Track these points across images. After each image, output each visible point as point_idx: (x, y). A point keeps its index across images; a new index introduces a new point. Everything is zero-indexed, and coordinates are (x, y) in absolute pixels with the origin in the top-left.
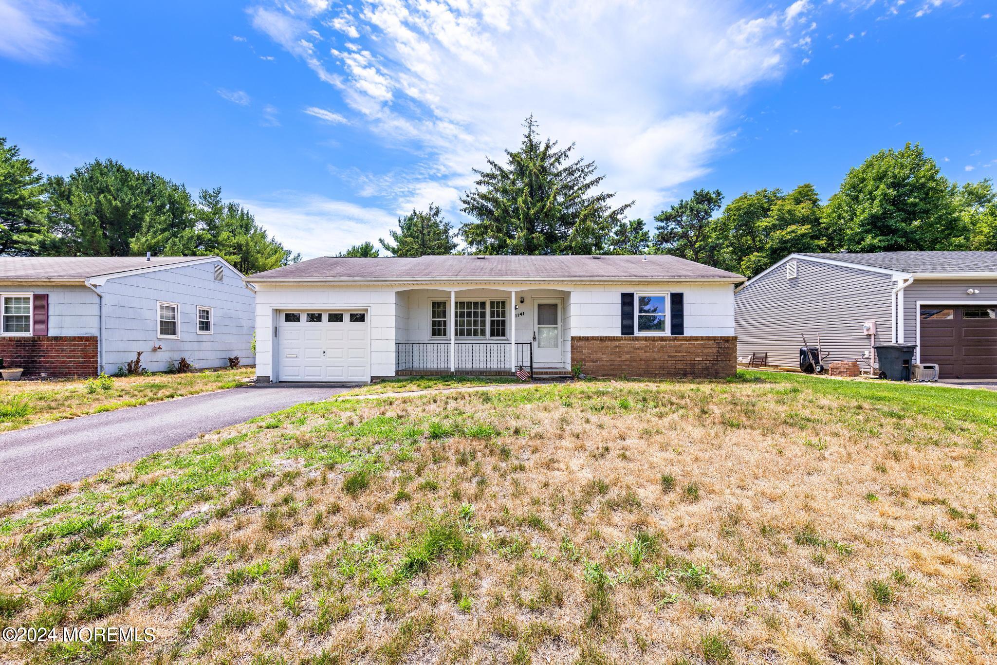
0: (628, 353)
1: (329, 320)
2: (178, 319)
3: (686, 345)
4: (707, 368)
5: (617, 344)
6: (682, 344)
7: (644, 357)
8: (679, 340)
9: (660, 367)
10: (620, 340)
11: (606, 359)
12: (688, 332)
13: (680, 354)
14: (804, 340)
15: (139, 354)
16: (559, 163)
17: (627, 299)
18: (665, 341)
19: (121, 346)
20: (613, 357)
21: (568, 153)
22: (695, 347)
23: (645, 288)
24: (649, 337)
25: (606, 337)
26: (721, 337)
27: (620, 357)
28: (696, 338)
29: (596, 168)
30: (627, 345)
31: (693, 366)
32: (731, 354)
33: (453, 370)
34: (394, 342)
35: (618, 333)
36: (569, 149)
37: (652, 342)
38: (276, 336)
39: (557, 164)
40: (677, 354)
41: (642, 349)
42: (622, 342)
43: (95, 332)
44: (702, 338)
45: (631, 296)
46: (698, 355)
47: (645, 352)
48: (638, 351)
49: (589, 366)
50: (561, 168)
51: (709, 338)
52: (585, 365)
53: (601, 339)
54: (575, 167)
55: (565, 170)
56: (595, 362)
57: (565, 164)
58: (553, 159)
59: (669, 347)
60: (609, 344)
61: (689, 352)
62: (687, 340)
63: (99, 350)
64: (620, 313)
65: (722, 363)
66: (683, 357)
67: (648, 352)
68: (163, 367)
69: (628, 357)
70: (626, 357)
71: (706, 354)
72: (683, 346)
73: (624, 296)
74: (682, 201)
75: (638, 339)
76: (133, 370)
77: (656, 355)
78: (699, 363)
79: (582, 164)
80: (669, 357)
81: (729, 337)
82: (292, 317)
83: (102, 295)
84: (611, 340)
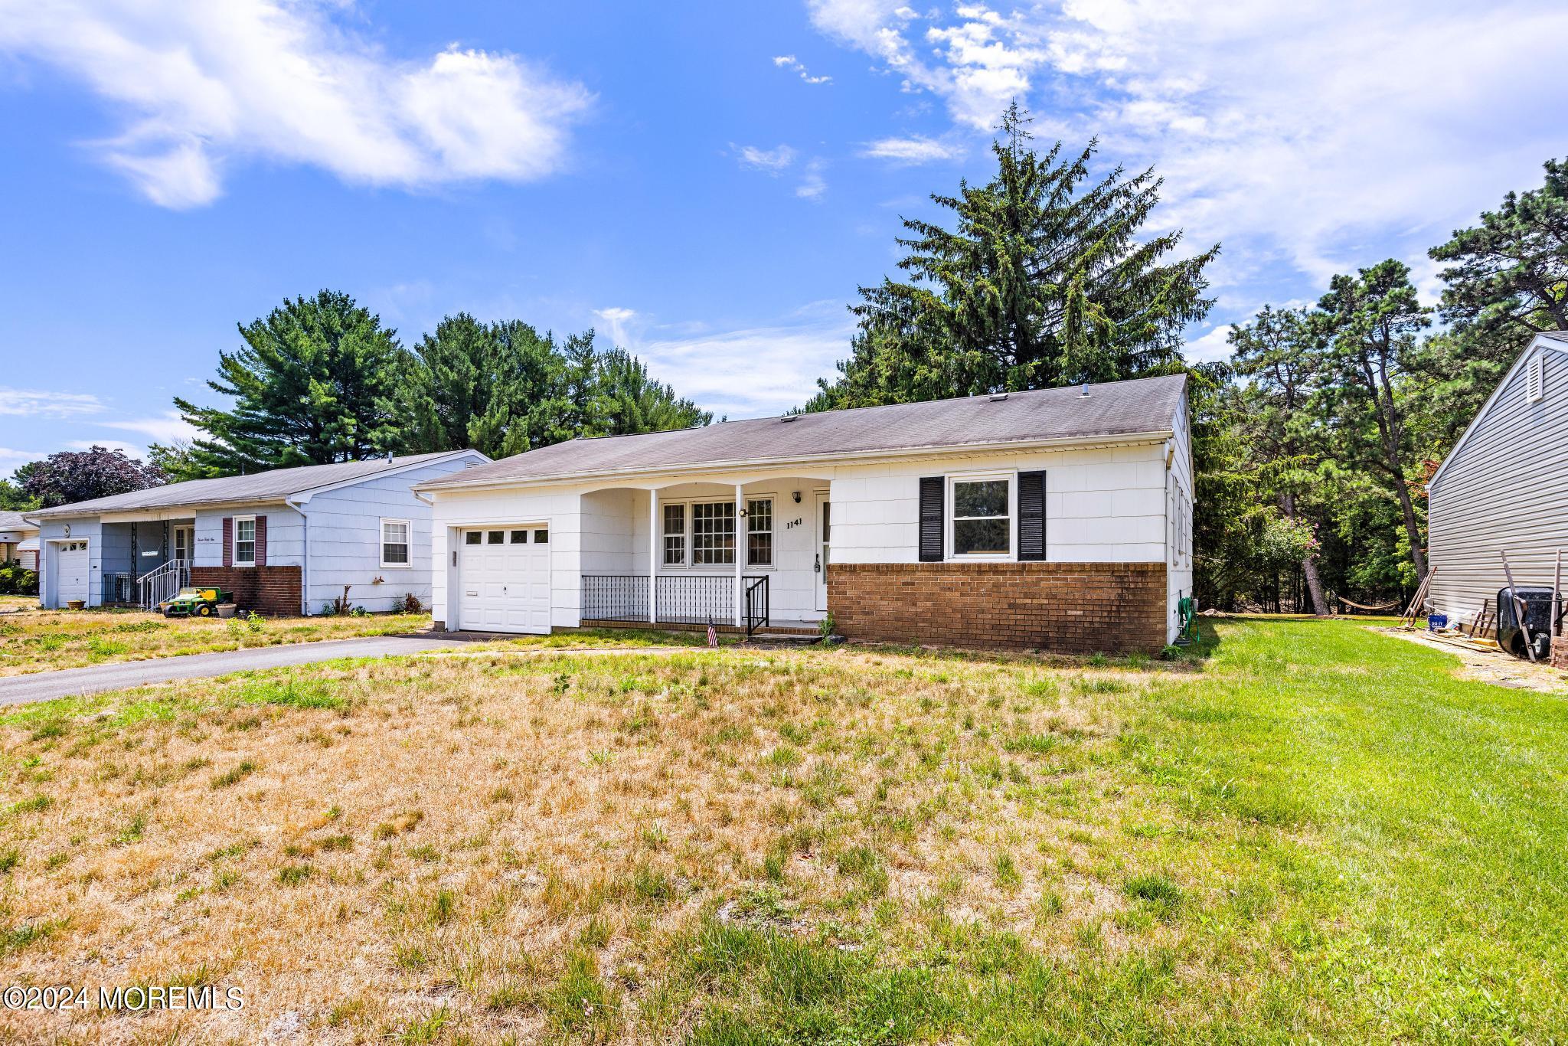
0: (930, 597)
1: (512, 542)
2: (410, 543)
3: (1048, 583)
4: (1094, 633)
5: (908, 578)
6: (1037, 583)
7: (959, 606)
8: (1031, 572)
9: (993, 627)
10: (914, 572)
11: (887, 607)
12: (1055, 555)
13: (1035, 601)
14: (1506, 568)
15: (347, 589)
16: (1070, 190)
17: (931, 489)
18: (1004, 572)
19: (331, 578)
20: (900, 604)
21: (1086, 164)
22: (1067, 585)
23: (965, 465)
24: (969, 566)
25: (887, 566)
26: (1127, 565)
27: (914, 604)
28: (1070, 568)
29: (1160, 181)
30: (927, 583)
31: (1062, 626)
32: (1153, 604)
33: (653, 620)
34: (578, 575)
35: (912, 557)
36: (1086, 156)
37: (975, 575)
38: (455, 564)
39: (1065, 192)
40: (1028, 601)
41: (956, 590)
42: (918, 575)
43: (299, 561)
44: (1082, 567)
45: (939, 482)
46: (1074, 605)
47: (962, 595)
48: (948, 594)
49: (858, 620)
50: (1074, 199)
51: (1098, 568)
52: (851, 618)
53: (878, 569)
54: (1106, 192)
55: (1086, 201)
56: (867, 614)
57: (1082, 188)
58: (1056, 184)
59: (1011, 585)
60: (893, 578)
61: (1055, 597)
62: (1050, 572)
63: (303, 583)
64: (917, 519)
65: (1130, 623)
66: (1041, 607)
67: (969, 595)
68: (387, 605)
69: (929, 604)
70: (923, 605)
71: (1092, 602)
72: (1042, 584)
73: (924, 483)
74: (1512, 196)
75: (948, 569)
76: (340, 609)
77: (985, 602)
78: (1076, 621)
79: (1122, 181)
80: (1011, 606)
81: (1147, 565)
82: (474, 538)
83: (306, 514)
84: (898, 572)
